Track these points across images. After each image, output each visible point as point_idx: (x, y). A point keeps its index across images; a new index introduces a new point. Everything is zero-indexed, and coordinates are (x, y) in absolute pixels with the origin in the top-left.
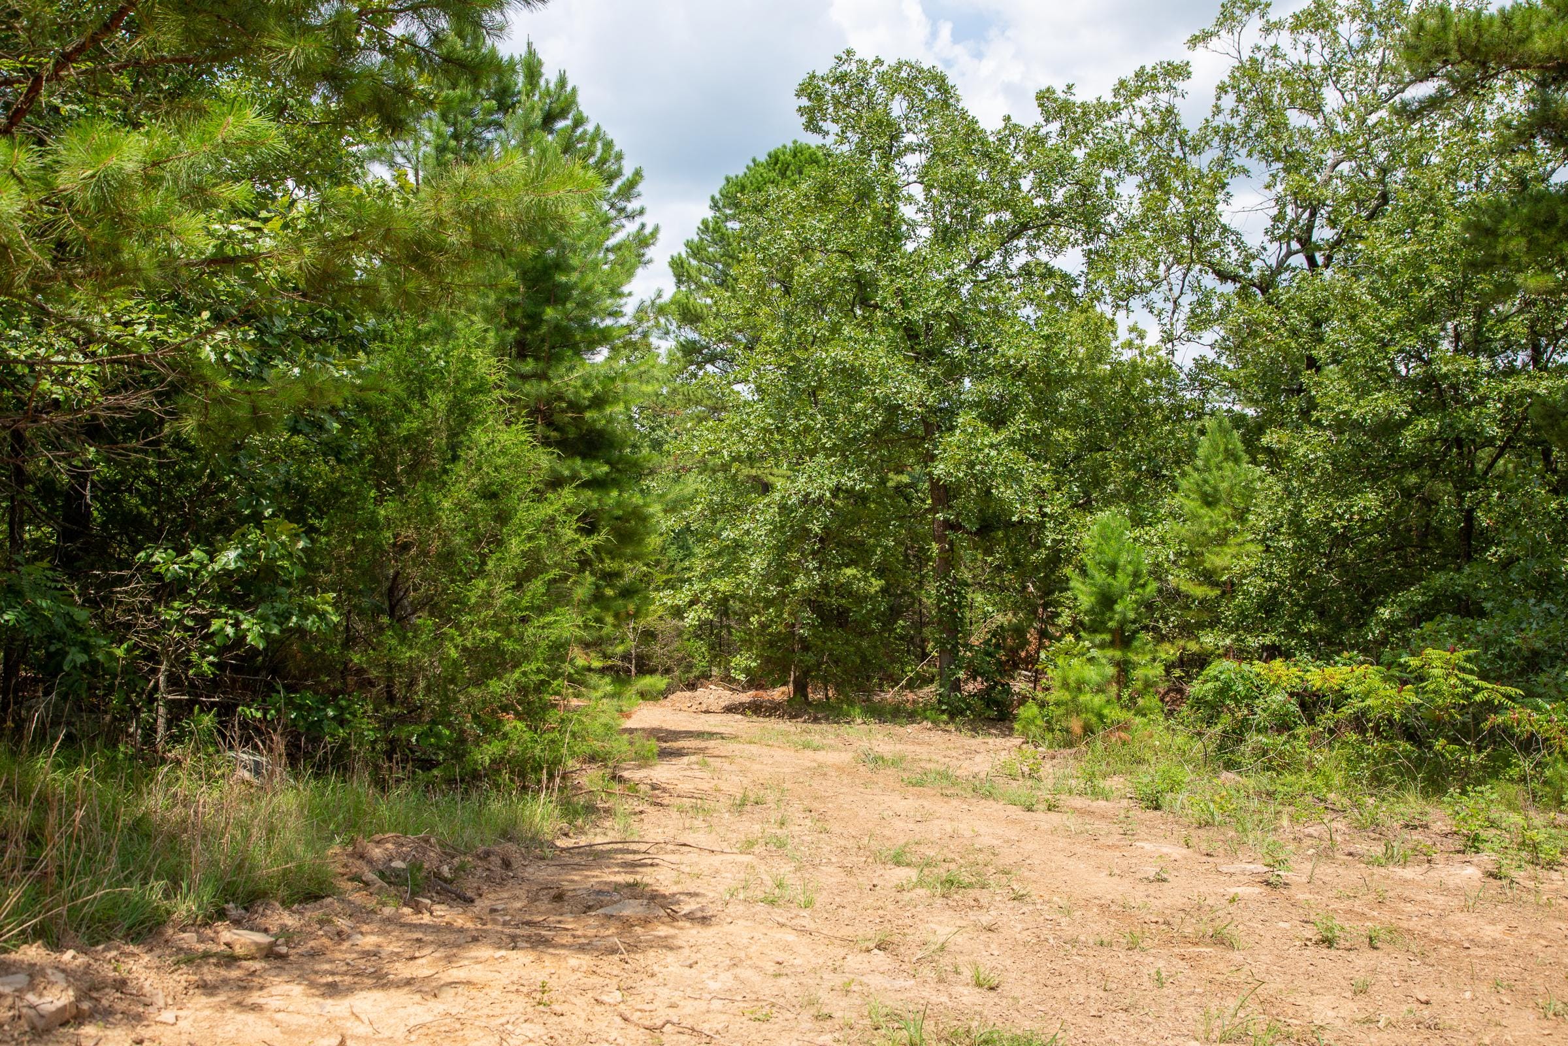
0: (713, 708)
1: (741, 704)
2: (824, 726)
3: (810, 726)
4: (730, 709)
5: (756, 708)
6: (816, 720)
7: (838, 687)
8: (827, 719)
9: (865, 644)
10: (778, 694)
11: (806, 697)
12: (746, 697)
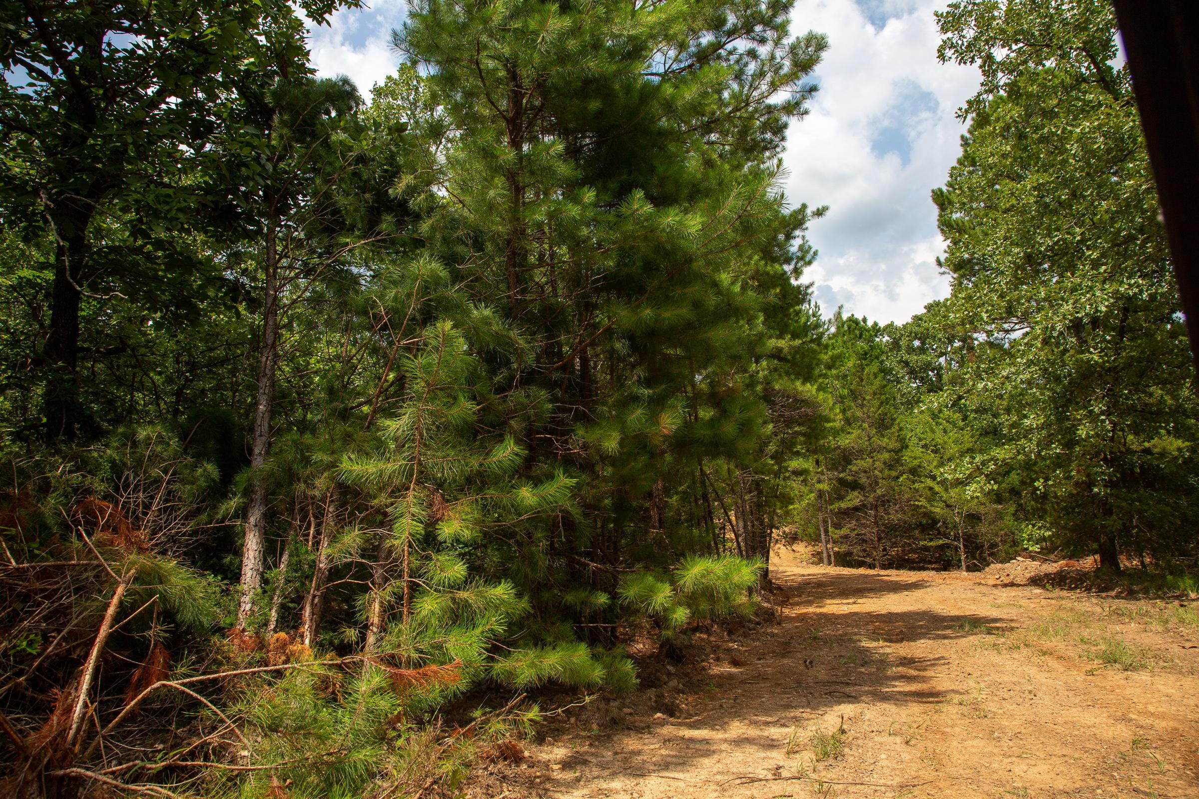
0: (1018, 581)
1: (1047, 575)
2: (1143, 605)
3: (1122, 604)
4: (1035, 581)
5: (1059, 580)
6: (1131, 595)
7: (1154, 553)
8: (1146, 591)
9: (1183, 502)
10: (1089, 563)
11: (1117, 566)
12: (1051, 568)
